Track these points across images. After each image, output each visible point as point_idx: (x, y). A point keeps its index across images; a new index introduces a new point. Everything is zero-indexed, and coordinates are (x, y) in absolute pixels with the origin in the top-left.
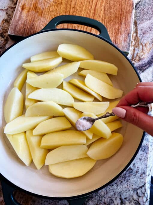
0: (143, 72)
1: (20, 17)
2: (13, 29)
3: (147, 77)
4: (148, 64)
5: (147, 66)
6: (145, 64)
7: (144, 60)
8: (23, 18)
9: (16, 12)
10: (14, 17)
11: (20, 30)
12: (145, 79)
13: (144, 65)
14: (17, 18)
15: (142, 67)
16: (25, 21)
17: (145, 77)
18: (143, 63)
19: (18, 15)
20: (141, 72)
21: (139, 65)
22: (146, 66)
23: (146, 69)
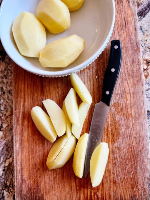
0: (144, 17)
1: (22, 180)
2: (19, 196)
3: (149, 21)
4: (148, 7)
5: (148, 10)
6: (145, 8)
7: (143, 5)
8: (26, 179)
9: (16, 173)
10: (16, 180)
11: (26, 196)
12: (147, 23)
13: (144, 10)
14: (19, 180)
15: (142, 12)
16: (28, 183)
17: (148, 22)
18: (143, 7)
19: (19, 177)
20: (142, 17)
21: (139, 11)
22: (146, 10)
23: (146, 13)
